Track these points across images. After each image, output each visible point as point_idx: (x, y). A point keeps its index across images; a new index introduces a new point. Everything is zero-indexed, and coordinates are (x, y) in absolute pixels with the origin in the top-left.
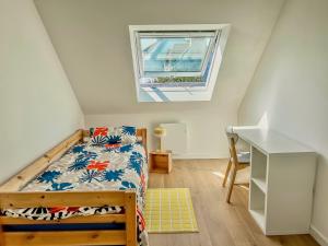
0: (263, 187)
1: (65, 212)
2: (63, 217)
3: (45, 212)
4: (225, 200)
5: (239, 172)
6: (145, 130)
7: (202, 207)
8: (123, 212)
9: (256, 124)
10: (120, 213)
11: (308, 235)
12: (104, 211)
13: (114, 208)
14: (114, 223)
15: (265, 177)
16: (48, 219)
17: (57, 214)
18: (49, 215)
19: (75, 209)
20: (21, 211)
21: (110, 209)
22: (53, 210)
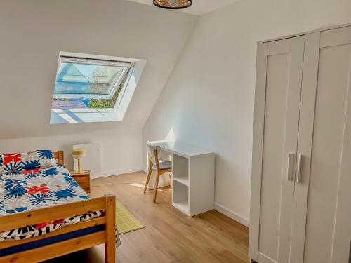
0: (186, 182)
1: (51, 226)
2: (51, 230)
3: (31, 230)
4: (152, 202)
5: (160, 176)
6: (62, 153)
7: (137, 211)
8: (104, 214)
9: (164, 138)
10: (101, 216)
11: (214, 210)
12: (88, 217)
13: (95, 213)
14: (96, 226)
15: (187, 175)
16: (37, 235)
17: (44, 230)
18: (36, 232)
19: (61, 221)
20: (5, 234)
21: (93, 215)
22: (39, 227)
